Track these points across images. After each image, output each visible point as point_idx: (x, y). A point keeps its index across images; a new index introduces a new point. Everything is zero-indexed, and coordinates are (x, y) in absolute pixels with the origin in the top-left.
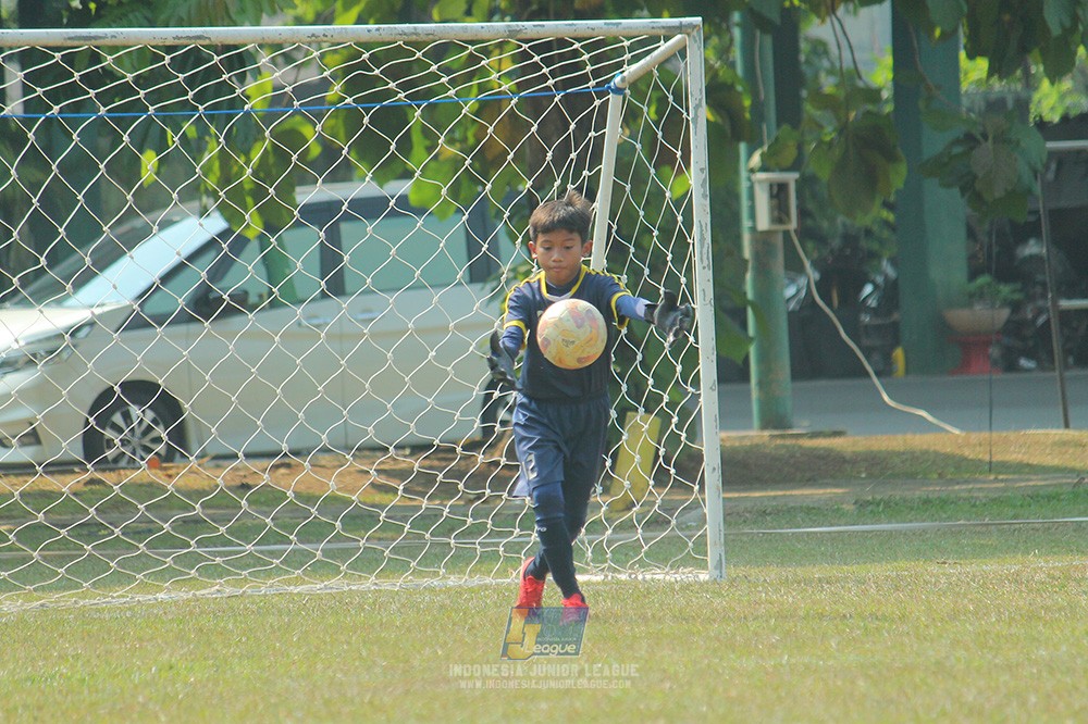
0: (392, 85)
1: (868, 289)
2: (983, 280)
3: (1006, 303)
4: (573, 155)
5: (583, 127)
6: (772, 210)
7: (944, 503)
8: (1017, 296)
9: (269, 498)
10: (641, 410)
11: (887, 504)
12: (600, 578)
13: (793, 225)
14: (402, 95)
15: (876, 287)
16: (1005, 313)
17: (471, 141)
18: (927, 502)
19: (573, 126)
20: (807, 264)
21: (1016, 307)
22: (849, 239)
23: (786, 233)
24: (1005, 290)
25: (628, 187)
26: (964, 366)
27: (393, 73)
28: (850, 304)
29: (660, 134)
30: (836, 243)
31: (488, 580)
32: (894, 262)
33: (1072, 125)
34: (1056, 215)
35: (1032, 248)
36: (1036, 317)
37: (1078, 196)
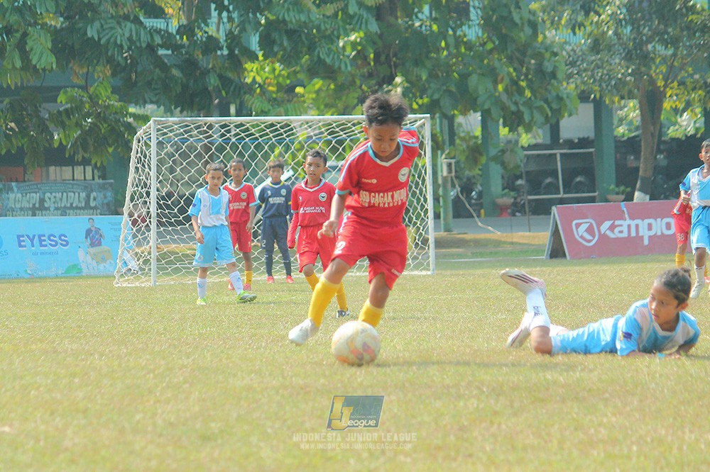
0: (341, 133)
1: (474, 193)
2: (506, 191)
3: (512, 197)
6: (448, 170)
7: (496, 253)
8: (516, 195)
10: (412, 226)
11: (480, 253)
13: (453, 174)
14: (344, 136)
15: (476, 192)
16: (512, 200)
18: (491, 253)
20: (457, 186)
21: (515, 198)
22: (469, 179)
23: (452, 177)
24: (512, 193)
26: (500, 215)
27: (342, 130)
28: (469, 197)
30: (465, 180)
32: (481, 185)
33: (531, 147)
34: (527, 173)
35: (519, 182)
36: (521, 201)
37: (532, 167)
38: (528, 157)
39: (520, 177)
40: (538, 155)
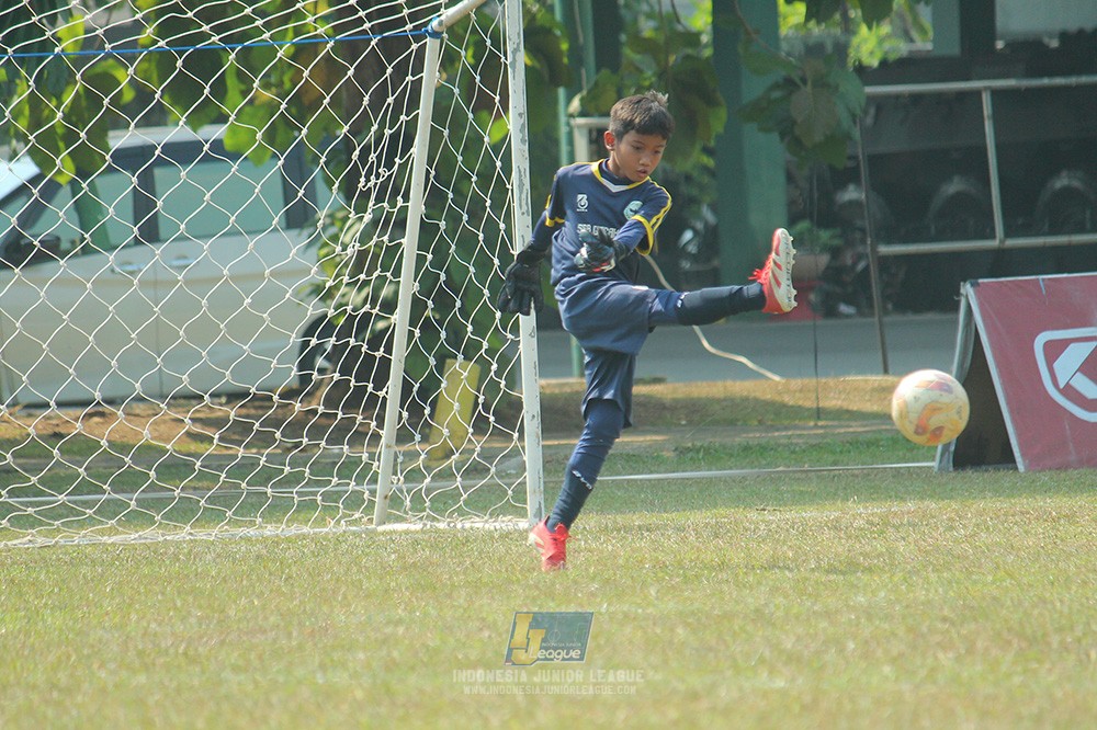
0: (205, 28)
1: (688, 235)
2: (803, 225)
3: (826, 249)
4: (390, 100)
5: (401, 72)
6: (591, 155)
7: (763, 449)
8: (837, 242)
9: (81, 447)
10: (460, 357)
11: (707, 451)
12: (419, 526)
14: (215, 38)
15: (696, 232)
16: (825, 259)
17: (287, 85)
18: (747, 449)
19: (389, 70)
21: (835, 253)
24: (825, 235)
25: (446, 132)
27: (206, 16)
28: (670, 250)
29: (478, 78)
31: (306, 529)
32: (714, 208)
33: (891, 69)
34: (875, 161)
35: (851, 194)
36: (855, 264)
37: (896, 141)
38: (880, 103)
39: (849, 176)
40: (916, 98)
